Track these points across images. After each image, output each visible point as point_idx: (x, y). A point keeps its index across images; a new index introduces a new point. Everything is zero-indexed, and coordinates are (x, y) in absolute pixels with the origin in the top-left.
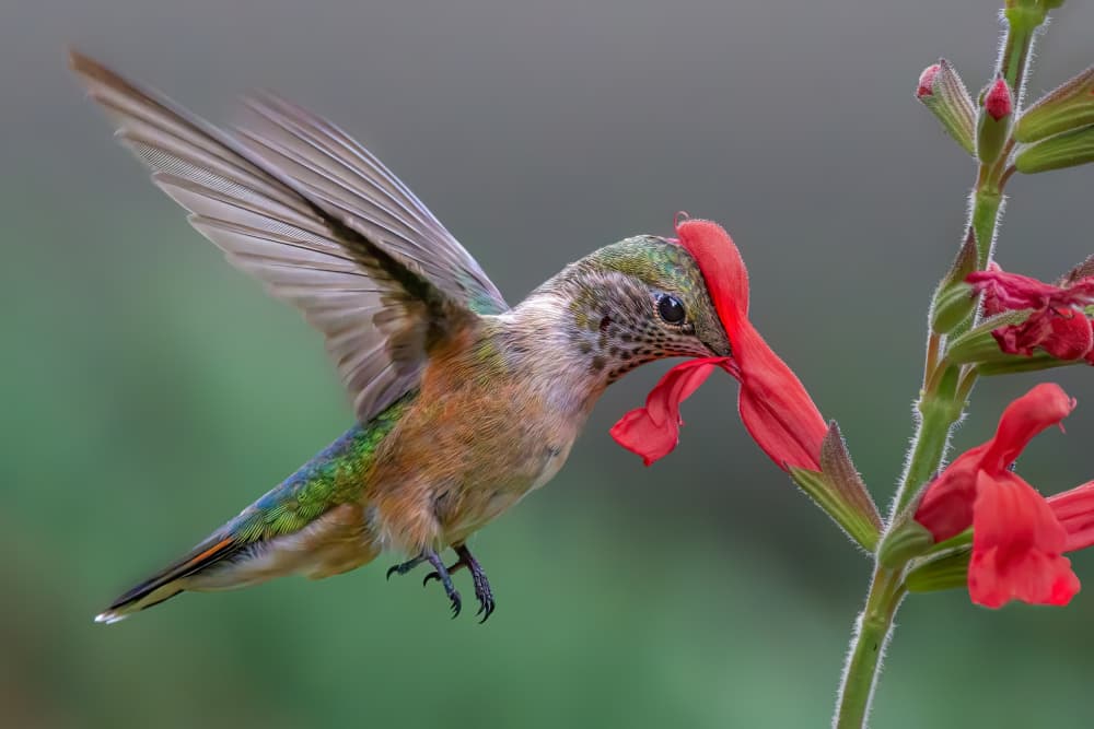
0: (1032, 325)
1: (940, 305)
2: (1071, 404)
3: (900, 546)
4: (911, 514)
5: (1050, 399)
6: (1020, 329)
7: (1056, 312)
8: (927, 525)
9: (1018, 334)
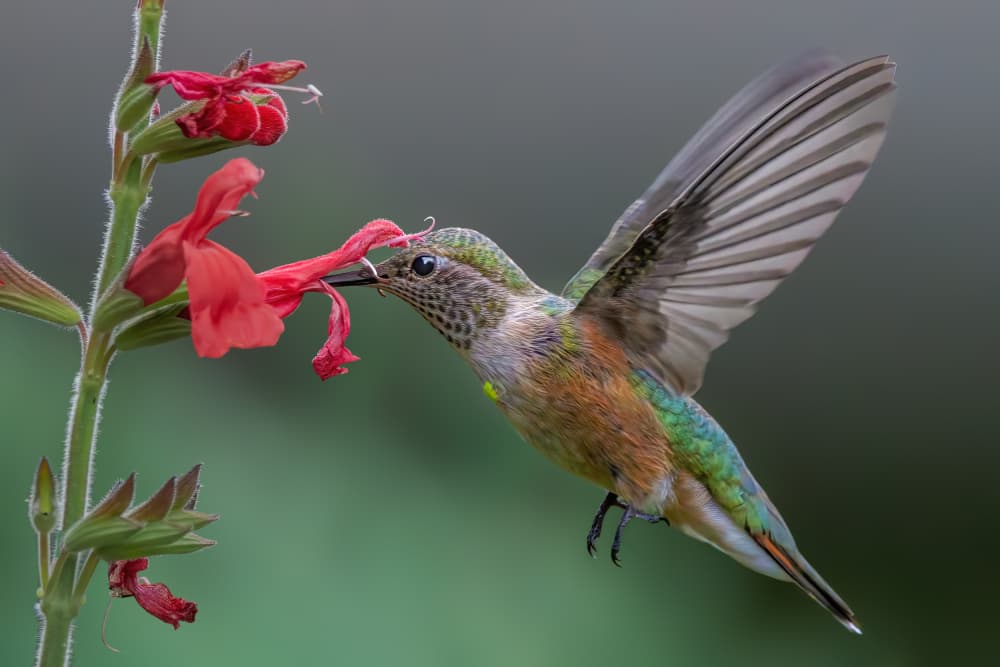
0: (209, 111)
1: (123, 106)
2: (260, 173)
3: (111, 313)
4: (121, 285)
5: (240, 169)
6: (199, 116)
7: (229, 99)
8: (136, 292)
9: (197, 120)
